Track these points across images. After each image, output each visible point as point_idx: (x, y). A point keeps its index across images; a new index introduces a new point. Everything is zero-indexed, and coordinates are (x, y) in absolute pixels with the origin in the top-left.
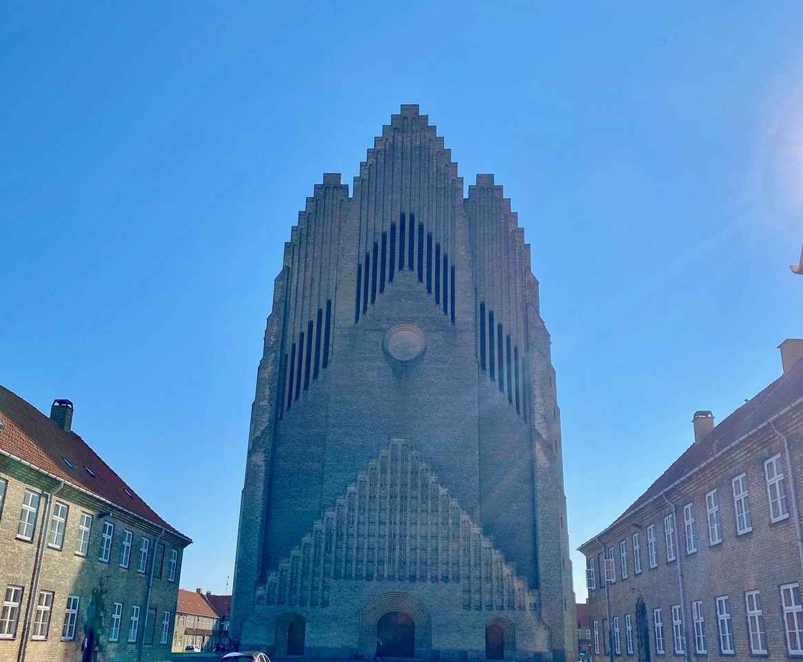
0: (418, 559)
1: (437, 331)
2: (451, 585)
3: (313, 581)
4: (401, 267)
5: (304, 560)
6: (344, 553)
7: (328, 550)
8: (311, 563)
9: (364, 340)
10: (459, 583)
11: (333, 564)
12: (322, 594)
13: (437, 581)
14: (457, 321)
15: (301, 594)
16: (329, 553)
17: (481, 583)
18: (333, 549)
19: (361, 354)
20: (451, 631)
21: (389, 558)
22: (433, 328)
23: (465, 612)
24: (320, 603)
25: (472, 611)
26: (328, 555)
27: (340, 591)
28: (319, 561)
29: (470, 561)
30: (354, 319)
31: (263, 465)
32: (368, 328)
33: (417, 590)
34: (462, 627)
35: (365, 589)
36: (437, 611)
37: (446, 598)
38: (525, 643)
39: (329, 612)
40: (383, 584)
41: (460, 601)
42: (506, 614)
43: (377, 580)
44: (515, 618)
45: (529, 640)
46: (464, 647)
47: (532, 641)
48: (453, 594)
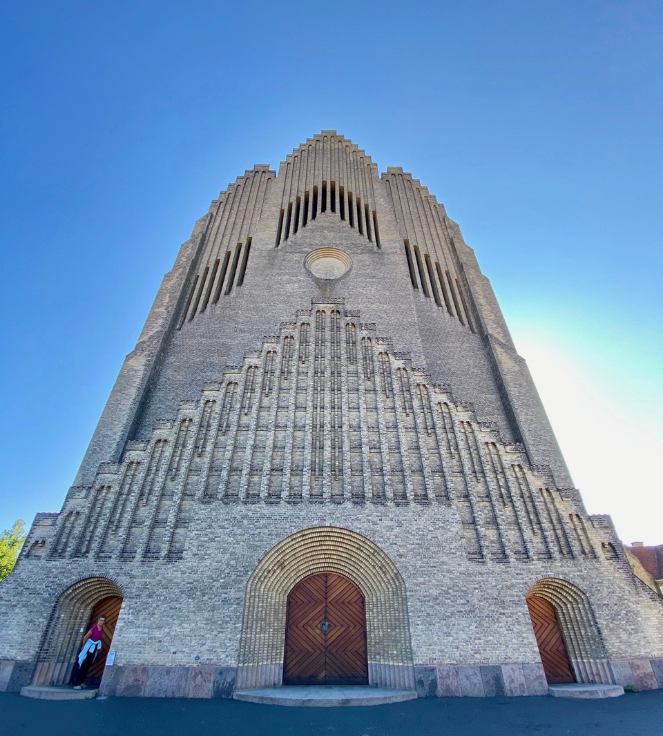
0: (366, 464)
1: (362, 253)
2: (435, 509)
3: (158, 508)
4: (324, 209)
5: (149, 469)
6: (228, 455)
7: (198, 451)
8: (161, 473)
10: (450, 505)
11: (205, 474)
12: (173, 534)
13: (407, 503)
14: (382, 247)
15: (129, 534)
16: (200, 456)
17: (493, 506)
18: (209, 448)
19: (280, 270)
20: (452, 614)
21: (313, 462)
23: (474, 567)
24: (164, 553)
25: (490, 564)
26: (197, 460)
27: (210, 527)
28: (177, 469)
29: (462, 465)
30: (274, 244)
32: (289, 251)
33: (369, 521)
34: (476, 601)
35: (263, 522)
36: (414, 567)
37: (429, 537)
38: (624, 637)
39: (179, 574)
40: (301, 510)
41: (459, 543)
42: (560, 568)
43: (289, 503)
44: (583, 578)
45: (629, 628)
46: (488, 654)
47: (636, 631)
48: (443, 528)
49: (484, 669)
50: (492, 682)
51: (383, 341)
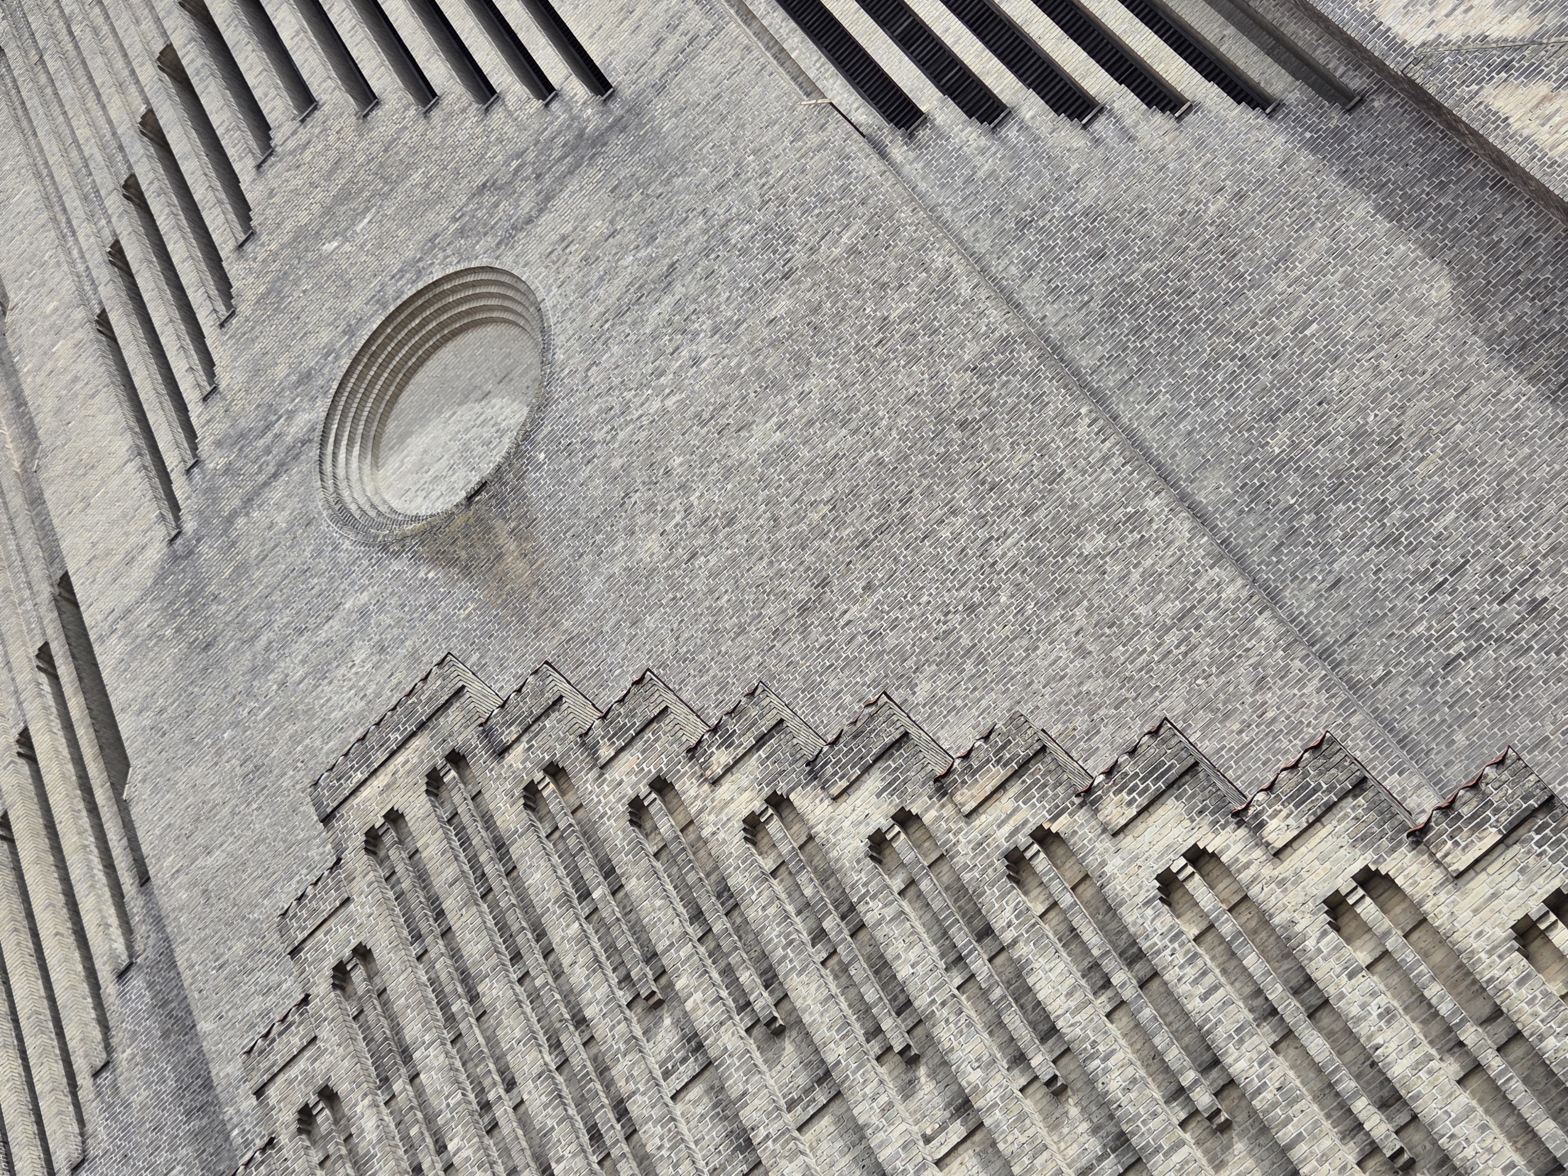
19: (254, 640)
22: (527, 205)
30: (161, 530)
32: (236, 503)
51: (727, 743)
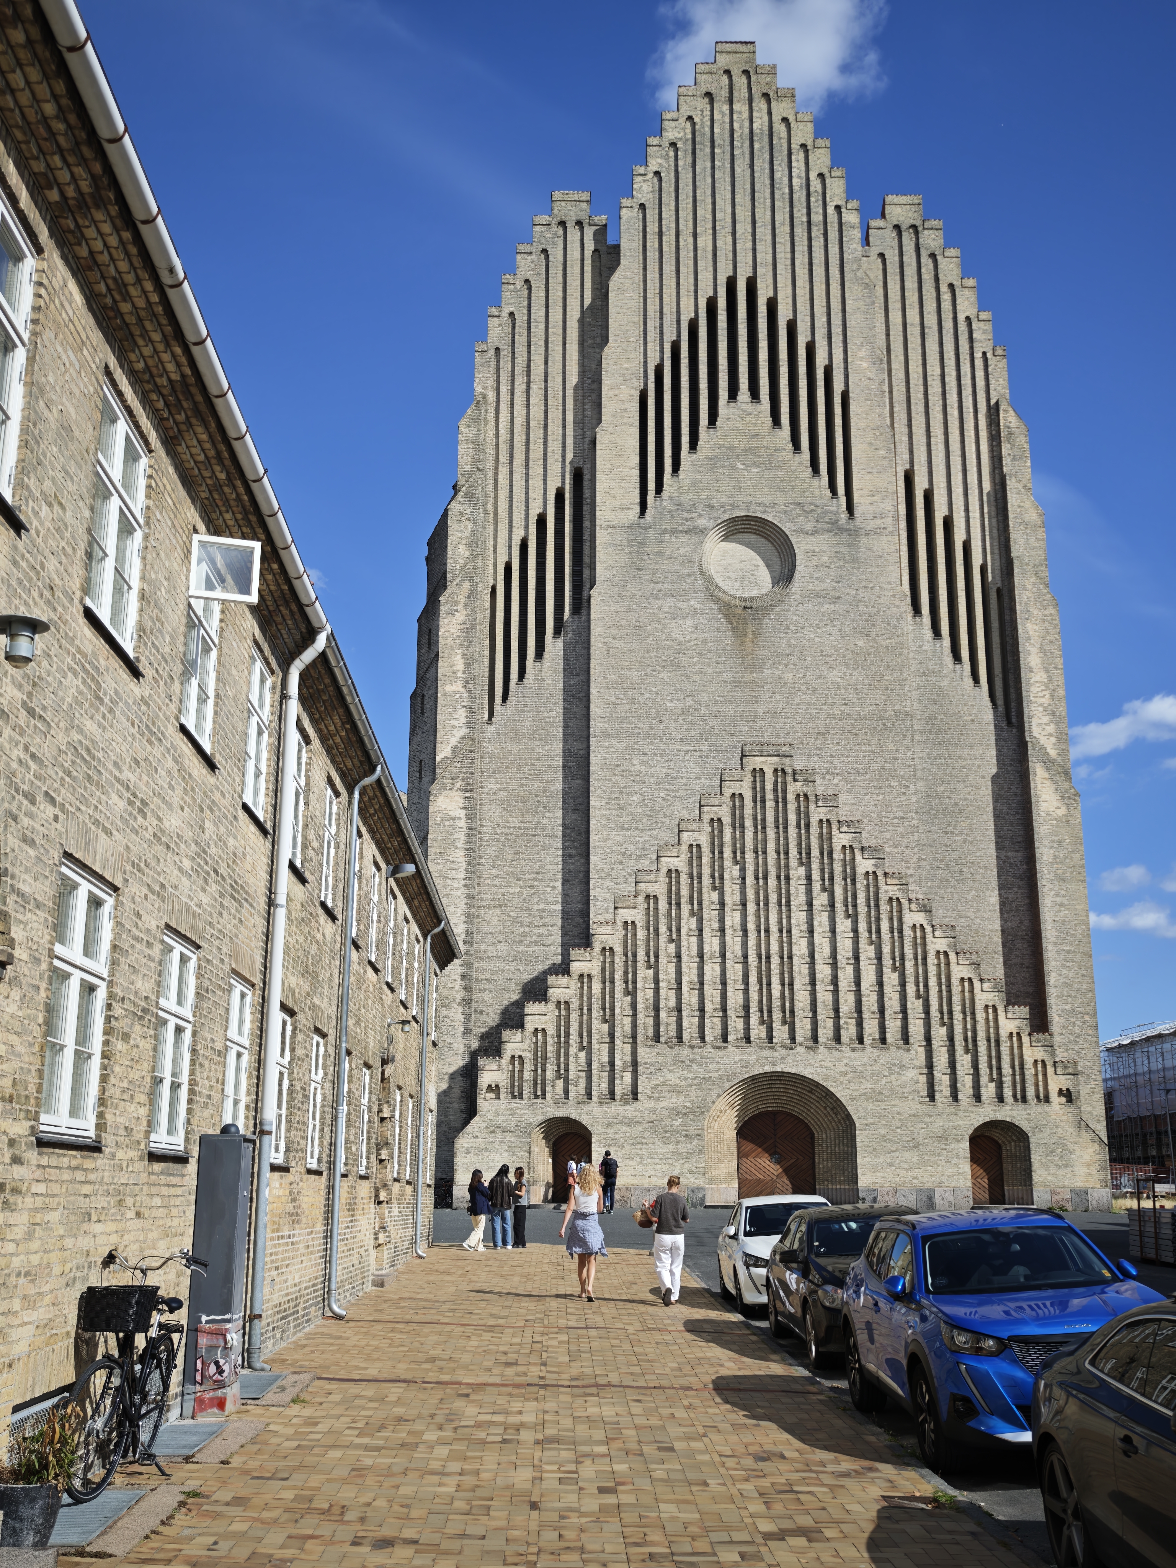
1: (815, 532)
2: (893, 1054)
4: (733, 394)
5: (581, 1010)
9: (661, 554)
10: (909, 1050)
11: (642, 1016)
13: (864, 1049)
14: (858, 511)
16: (630, 994)
17: (954, 1051)
19: (656, 583)
20: (897, 1149)
21: (760, 1002)
22: (809, 527)
23: (925, 1110)
24: (619, 1095)
25: (940, 1106)
27: (659, 1070)
28: (611, 1011)
29: (928, 1006)
30: (637, 509)
31: (463, 816)
32: (668, 528)
33: (822, 1066)
34: (921, 1139)
35: (712, 1066)
36: (866, 1109)
37: (883, 1082)
38: (1053, 1169)
39: (638, 1114)
40: (750, 1055)
41: (913, 1088)
42: (1010, 1112)
43: (737, 1047)
44: (1029, 1121)
45: (1060, 1163)
46: (925, 1180)
47: (1066, 1166)
48: (898, 1073)
49: (919, 1191)
50: (925, 1199)
51: (848, 827)
